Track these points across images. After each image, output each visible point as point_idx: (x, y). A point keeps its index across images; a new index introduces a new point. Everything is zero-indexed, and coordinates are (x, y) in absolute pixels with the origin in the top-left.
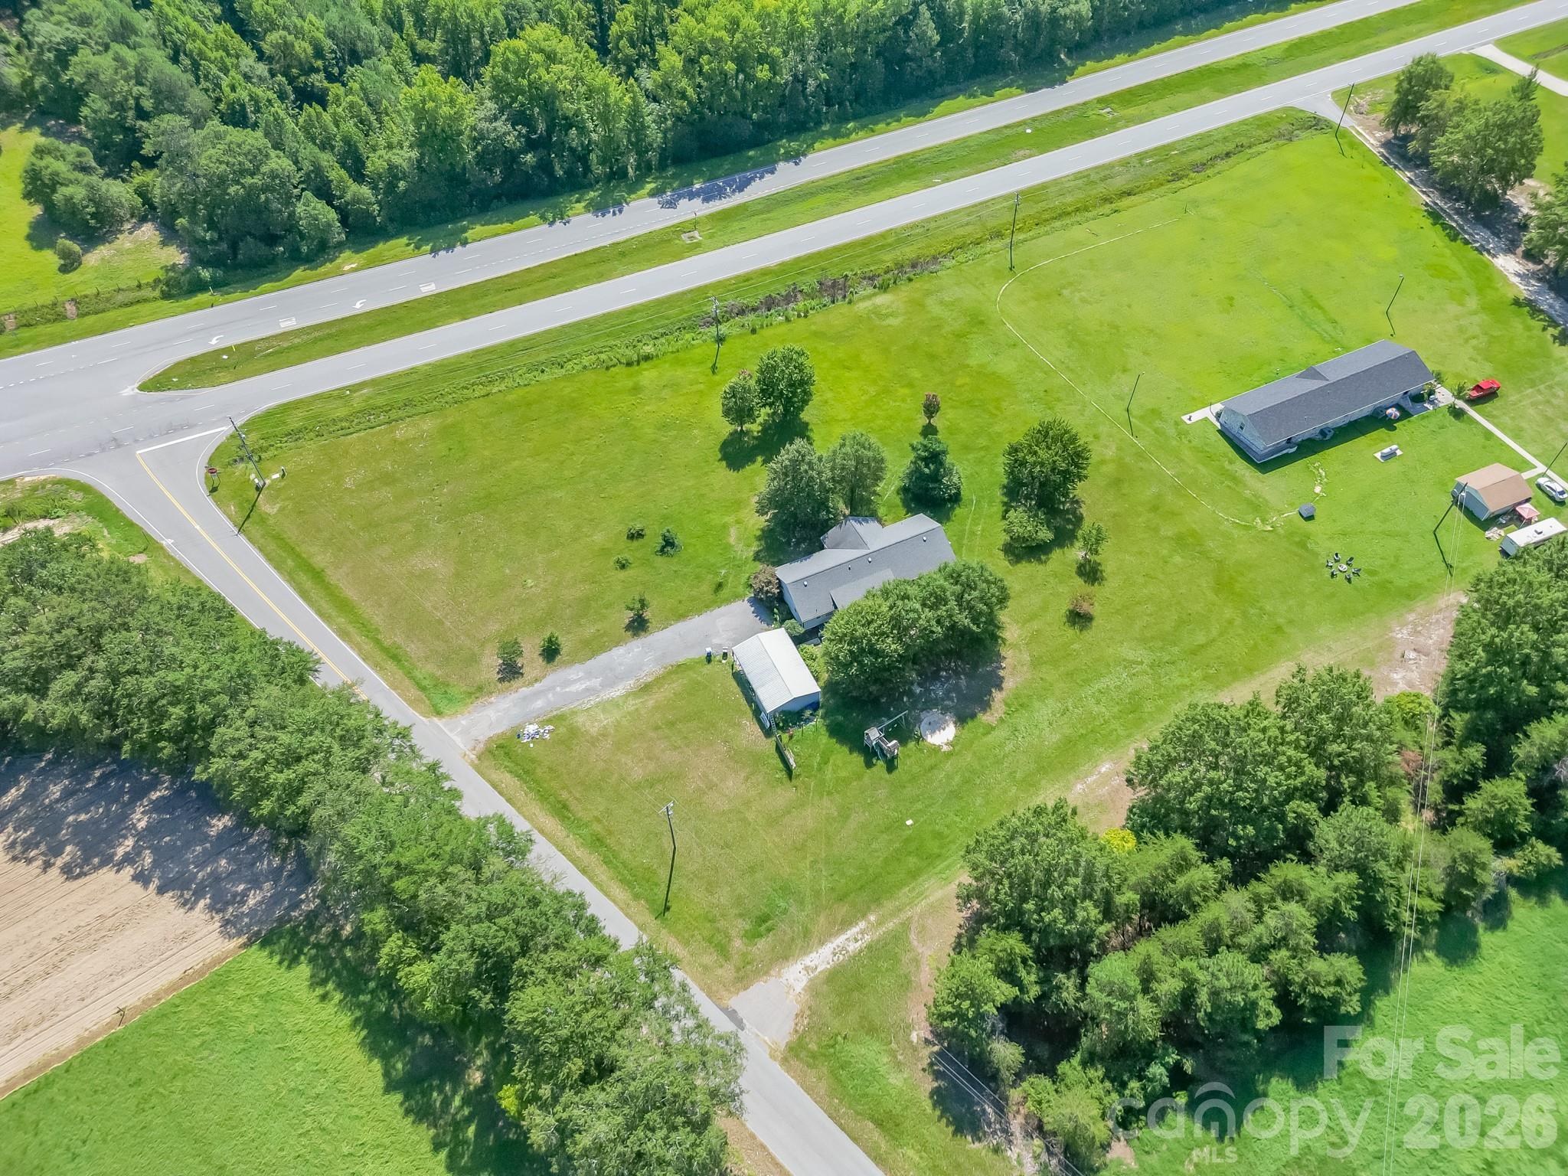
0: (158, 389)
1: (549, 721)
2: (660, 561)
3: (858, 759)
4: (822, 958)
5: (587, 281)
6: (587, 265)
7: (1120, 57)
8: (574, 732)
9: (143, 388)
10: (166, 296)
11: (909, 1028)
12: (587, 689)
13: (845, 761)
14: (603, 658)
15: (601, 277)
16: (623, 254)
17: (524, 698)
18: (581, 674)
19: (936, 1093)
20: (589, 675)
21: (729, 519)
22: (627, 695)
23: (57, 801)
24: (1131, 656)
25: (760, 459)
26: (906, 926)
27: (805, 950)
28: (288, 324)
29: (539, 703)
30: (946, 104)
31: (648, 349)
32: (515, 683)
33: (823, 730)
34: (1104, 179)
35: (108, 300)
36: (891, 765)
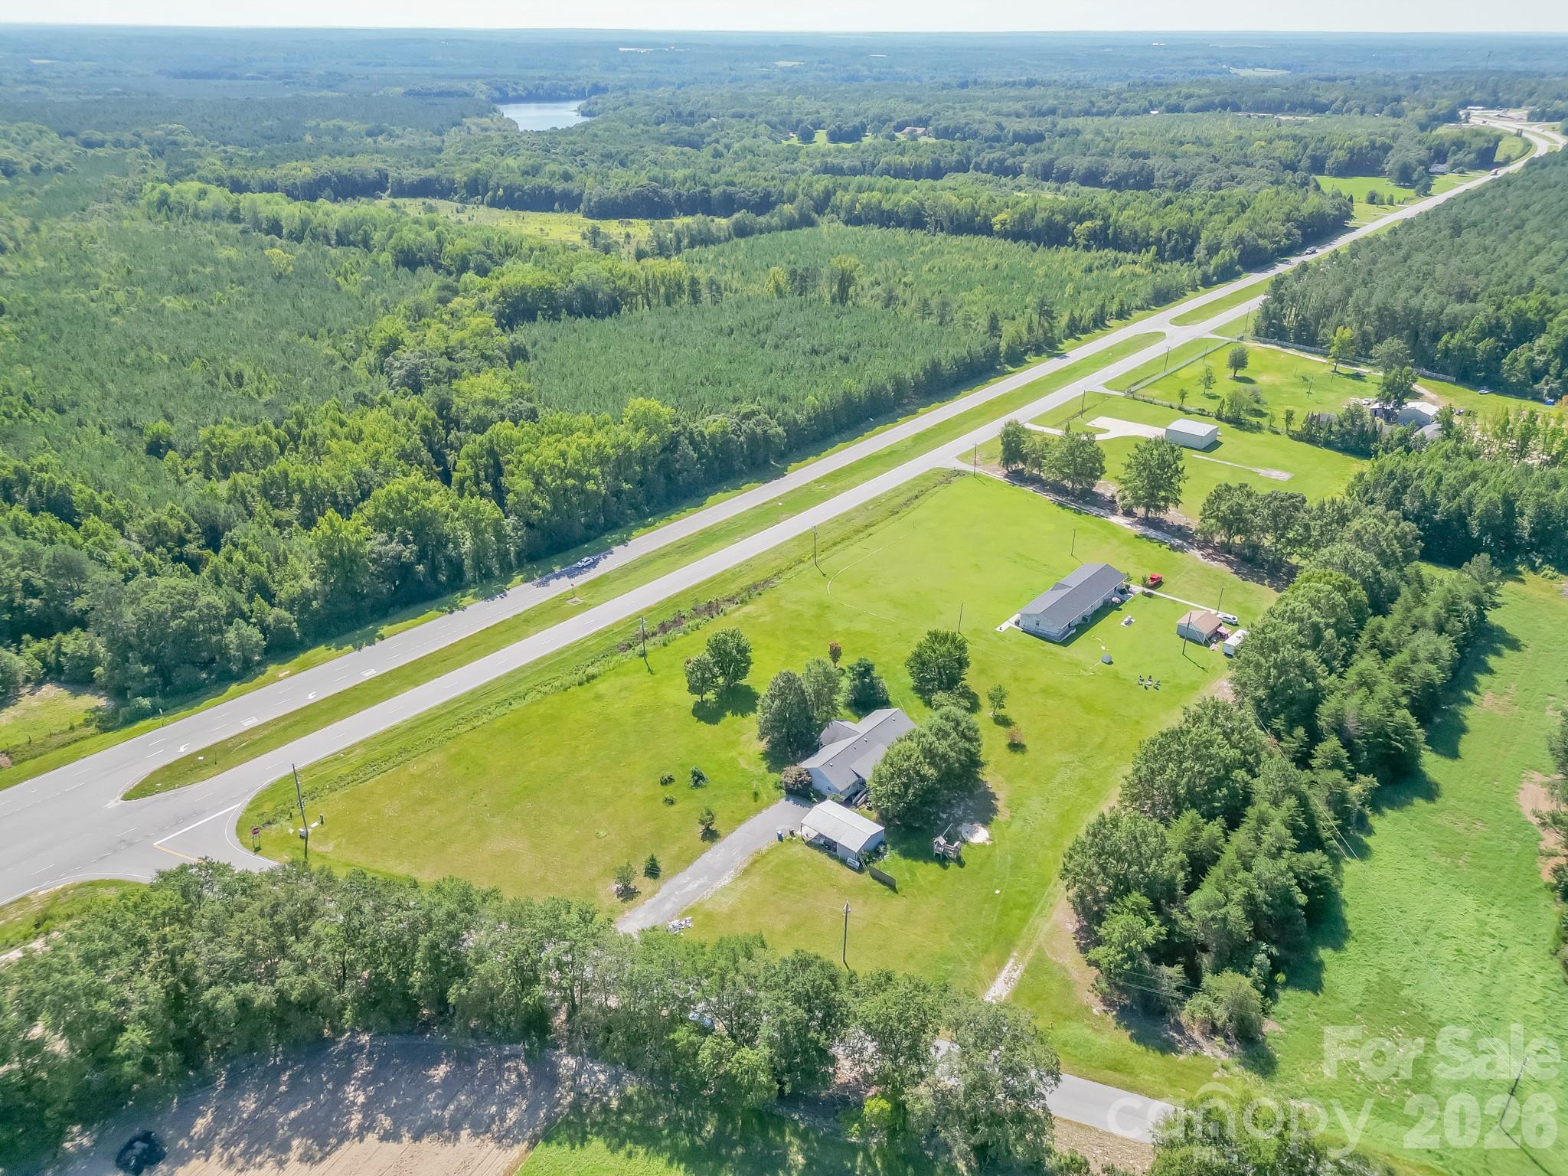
0: (144, 796)
1: (685, 914)
2: (698, 792)
3: (934, 867)
4: (1000, 988)
5: (507, 642)
6: (501, 633)
7: (810, 459)
8: (709, 916)
9: (127, 797)
10: (104, 729)
11: (1088, 1009)
12: (700, 886)
13: (928, 871)
14: (698, 864)
15: (519, 638)
16: (526, 621)
17: (653, 906)
18: (688, 878)
19: (1131, 1037)
20: (695, 877)
21: (733, 754)
22: (735, 880)
23: (256, 1111)
24: (1065, 760)
25: (728, 714)
26: (1040, 949)
27: (985, 988)
28: (249, 723)
29: (668, 906)
30: (710, 499)
31: (591, 670)
32: (638, 899)
33: (897, 857)
34: (849, 521)
35: (43, 745)
36: (960, 862)
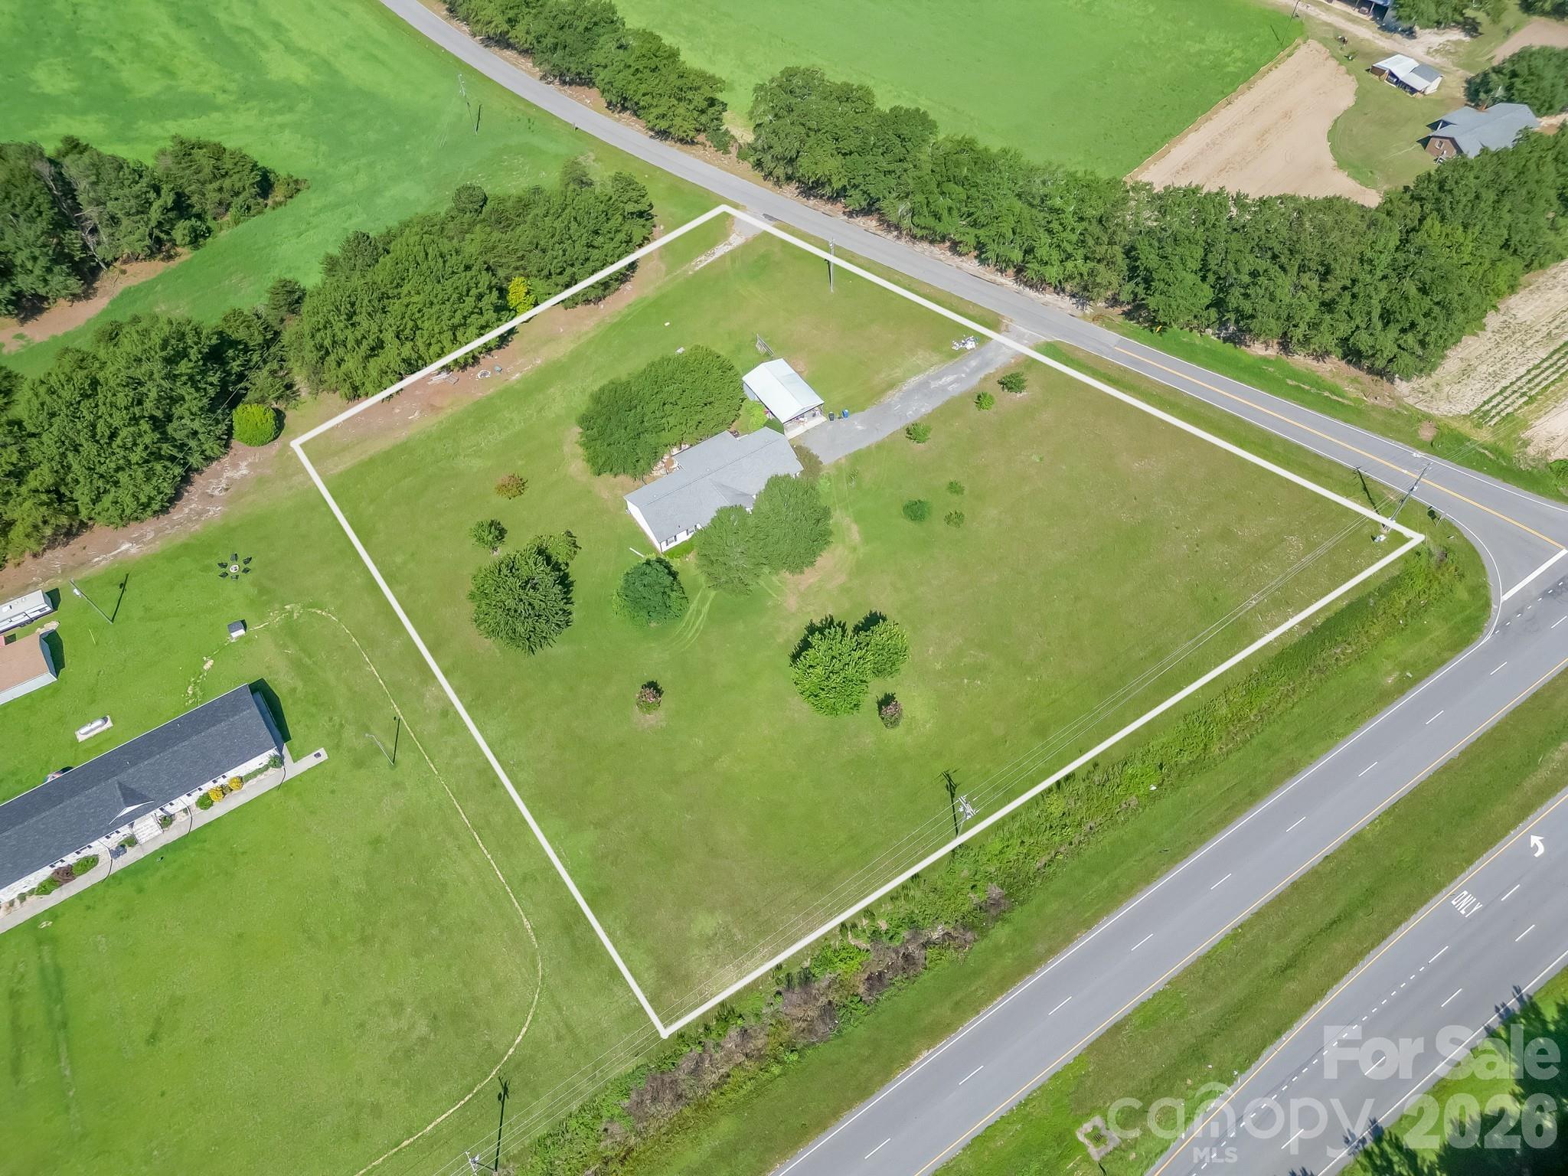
1: (958, 353)
2: (918, 496)
4: (721, 250)
8: (936, 348)
14: (938, 402)
17: (987, 365)
18: (950, 388)
20: (943, 389)
22: (903, 379)
27: (731, 252)
29: (973, 363)
